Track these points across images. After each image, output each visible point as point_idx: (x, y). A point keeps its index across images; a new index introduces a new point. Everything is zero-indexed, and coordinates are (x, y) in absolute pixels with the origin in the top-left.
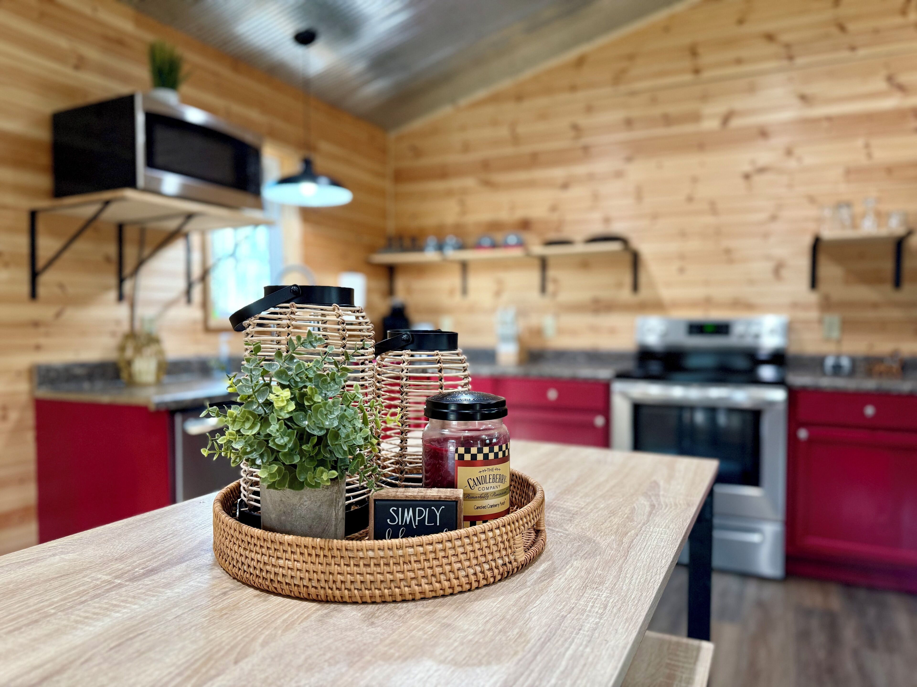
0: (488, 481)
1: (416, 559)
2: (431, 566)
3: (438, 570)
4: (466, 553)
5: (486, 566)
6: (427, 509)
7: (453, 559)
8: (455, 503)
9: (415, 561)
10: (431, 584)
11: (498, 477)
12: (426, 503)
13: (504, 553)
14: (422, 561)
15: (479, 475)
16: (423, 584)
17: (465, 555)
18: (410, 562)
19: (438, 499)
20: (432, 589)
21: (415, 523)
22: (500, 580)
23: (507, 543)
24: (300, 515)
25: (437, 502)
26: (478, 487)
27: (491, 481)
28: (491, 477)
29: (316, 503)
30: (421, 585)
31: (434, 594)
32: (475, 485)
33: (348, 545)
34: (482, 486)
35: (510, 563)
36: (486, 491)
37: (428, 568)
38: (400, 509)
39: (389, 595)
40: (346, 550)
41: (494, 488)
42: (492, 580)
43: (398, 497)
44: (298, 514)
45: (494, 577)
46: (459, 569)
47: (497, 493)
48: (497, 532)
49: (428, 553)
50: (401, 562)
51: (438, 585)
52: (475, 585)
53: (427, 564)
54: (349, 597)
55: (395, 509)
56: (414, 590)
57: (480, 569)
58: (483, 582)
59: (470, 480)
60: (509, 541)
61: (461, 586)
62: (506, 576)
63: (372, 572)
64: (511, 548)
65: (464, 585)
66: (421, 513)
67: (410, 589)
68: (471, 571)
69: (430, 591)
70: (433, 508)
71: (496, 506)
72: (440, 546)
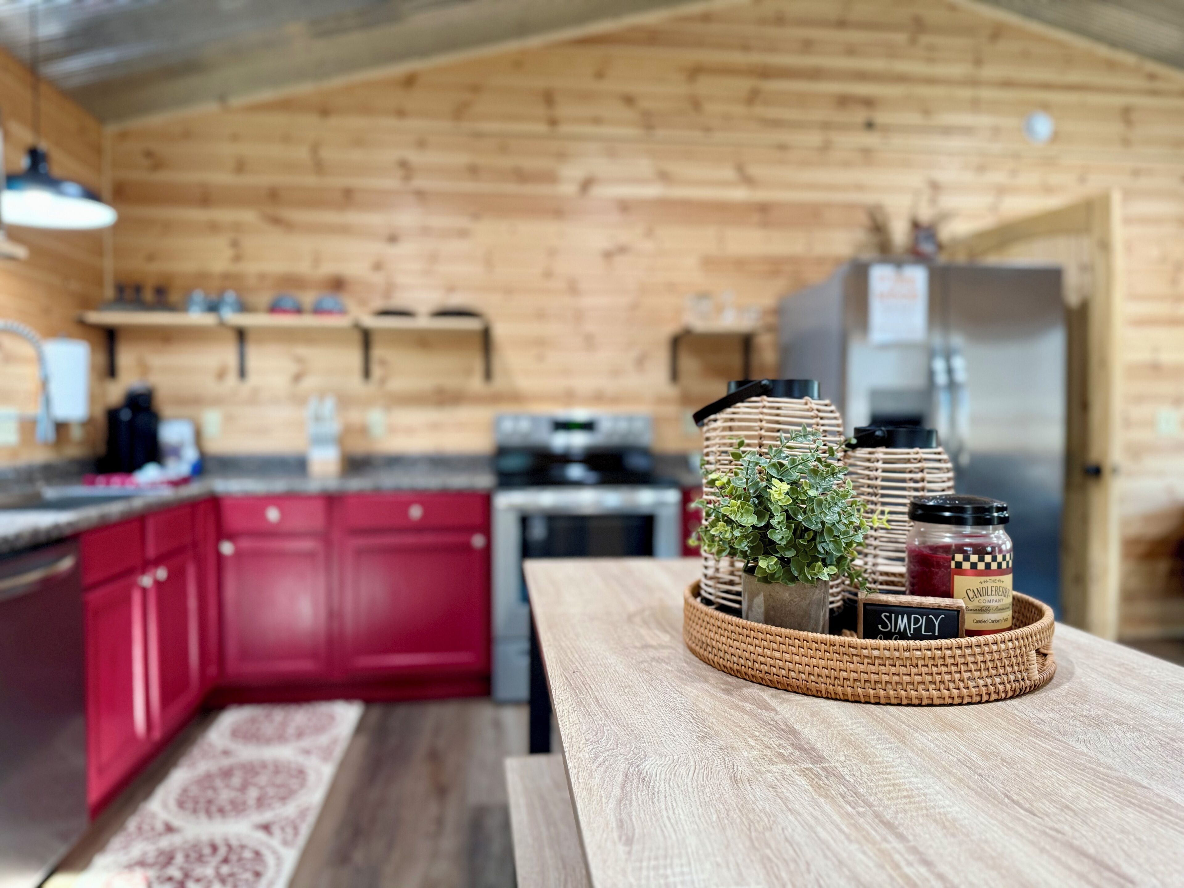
0: (989, 593)
1: (923, 663)
2: (939, 672)
3: (947, 677)
4: (977, 663)
5: (998, 680)
6: (924, 617)
7: (963, 668)
8: (956, 613)
9: (923, 665)
10: (939, 690)
11: (1001, 589)
12: (922, 610)
13: (1016, 668)
14: (930, 665)
15: (980, 586)
16: (930, 689)
17: (975, 665)
18: (917, 666)
19: (936, 607)
20: (940, 696)
21: (910, 631)
22: (1011, 698)
23: (1020, 659)
24: (790, 611)
25: (936, 611)
26: (978, 599)
27: (993, 593)
28: (994, 589)
29: (805, 600)
30: (928, 690)
31: (942, 702)
32: (975, 597)
33: (852, 642)
34: (982, 598)
35: (1023, 679)
36: (987, 604)
37: (936, 673)
38: (893, 615)
39: (895, 698)
40: (849, 646)
41: (996, 601)
42: (1003, 695)
43: (891, 603)
44: (787, 609)
45: (1006, 693)
46: (969, 679)
47: (999, 608)
48: (1010, 644)
49: (936, 658)
50: (908, 665)
51: (946, 692)
52: (985, 698)
53: (935, 670)
54: (852, 695)
55: (888, 614)
56: (922, 695)
57: (991, 681)
58: (994, 697)
59: (968, 591)
60: (1022, 656)
61: (971, 697)
62: (1018, 693)
63: (877, 672)
64: (1024, 665)
65: (974, 696)
66: (917, 621)
67: (916, 693)
68: (981, 682)
69: (938, 698)
70: (931, 616)
71: (998, 621)
72: (948, 652)
